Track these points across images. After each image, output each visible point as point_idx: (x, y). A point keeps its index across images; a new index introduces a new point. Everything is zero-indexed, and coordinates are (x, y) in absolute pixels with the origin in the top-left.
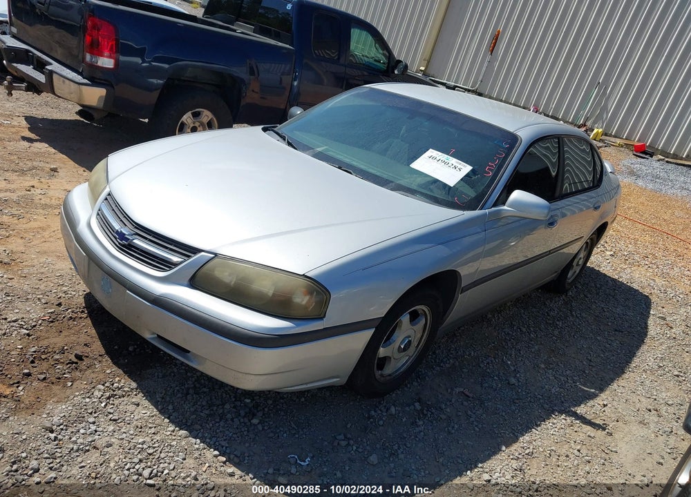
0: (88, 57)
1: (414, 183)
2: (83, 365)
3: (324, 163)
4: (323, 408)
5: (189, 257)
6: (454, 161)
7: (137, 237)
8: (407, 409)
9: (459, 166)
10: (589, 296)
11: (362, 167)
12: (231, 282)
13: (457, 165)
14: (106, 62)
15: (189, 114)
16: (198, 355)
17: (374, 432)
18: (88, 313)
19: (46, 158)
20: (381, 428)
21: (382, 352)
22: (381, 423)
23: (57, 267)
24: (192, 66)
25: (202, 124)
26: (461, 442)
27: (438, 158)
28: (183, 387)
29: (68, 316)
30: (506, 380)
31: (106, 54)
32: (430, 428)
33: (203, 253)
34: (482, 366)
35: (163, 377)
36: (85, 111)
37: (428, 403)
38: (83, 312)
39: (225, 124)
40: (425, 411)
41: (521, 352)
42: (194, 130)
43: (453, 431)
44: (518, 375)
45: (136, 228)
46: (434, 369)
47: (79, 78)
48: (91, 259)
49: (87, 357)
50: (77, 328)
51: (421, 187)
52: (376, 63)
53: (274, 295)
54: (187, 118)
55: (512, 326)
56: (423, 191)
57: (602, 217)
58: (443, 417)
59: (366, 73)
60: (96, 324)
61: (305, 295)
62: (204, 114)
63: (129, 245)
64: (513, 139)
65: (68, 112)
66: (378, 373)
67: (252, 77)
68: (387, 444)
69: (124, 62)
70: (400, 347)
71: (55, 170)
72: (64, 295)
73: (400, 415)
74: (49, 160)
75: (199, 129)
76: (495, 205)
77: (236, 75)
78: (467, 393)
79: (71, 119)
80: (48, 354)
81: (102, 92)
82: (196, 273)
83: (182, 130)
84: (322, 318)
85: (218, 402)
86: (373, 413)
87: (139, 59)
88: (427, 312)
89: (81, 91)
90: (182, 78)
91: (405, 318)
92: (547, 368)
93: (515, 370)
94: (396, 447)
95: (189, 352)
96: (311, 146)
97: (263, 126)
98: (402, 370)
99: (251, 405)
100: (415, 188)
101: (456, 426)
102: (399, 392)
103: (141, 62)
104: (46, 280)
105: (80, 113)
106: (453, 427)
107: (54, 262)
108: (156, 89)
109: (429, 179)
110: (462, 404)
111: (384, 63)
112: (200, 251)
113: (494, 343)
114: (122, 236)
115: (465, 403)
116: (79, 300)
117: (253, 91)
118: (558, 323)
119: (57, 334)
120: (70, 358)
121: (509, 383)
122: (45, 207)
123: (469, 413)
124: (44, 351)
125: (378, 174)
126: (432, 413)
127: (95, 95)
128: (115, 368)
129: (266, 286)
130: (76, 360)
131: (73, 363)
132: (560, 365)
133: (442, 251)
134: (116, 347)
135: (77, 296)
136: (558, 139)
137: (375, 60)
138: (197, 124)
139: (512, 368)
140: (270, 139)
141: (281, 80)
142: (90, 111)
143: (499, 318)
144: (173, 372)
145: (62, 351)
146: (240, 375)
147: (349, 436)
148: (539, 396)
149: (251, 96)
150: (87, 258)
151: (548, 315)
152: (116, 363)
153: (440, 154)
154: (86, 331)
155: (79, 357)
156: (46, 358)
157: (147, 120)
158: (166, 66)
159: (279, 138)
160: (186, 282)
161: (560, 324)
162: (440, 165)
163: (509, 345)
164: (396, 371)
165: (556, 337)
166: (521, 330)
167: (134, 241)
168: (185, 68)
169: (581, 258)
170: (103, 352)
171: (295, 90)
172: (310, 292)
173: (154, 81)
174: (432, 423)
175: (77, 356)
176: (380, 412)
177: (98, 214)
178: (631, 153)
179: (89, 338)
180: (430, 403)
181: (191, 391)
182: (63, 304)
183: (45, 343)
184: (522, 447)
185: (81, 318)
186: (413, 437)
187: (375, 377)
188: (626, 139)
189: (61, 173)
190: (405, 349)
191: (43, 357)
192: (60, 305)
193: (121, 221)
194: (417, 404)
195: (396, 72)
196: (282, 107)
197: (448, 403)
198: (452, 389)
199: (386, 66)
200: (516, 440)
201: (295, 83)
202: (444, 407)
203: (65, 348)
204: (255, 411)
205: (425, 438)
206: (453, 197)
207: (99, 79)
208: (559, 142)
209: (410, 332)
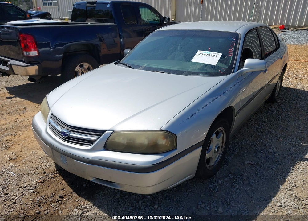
0: (25, 53)
1: (196, 69)
2: (64, 200)
3: (149, 71)
4: (186, 190)
5: (100, 135)
6: (212, 53)
7: (71, 132)
8: (226, 179)
9: (216, 55)
10: (287, 100)
11: (168, 68)
12: (124, 142)
13: (214, 55)
14: (34, 53)
15: (78, 67)
16: (119, 183)
17: (215, 196)
18: (59, 173)
19: (20, 104)
20: (217, 192)
21: (207, 156)
22: (217, 190)
23: (38, 154)
24: (73, 45)
25: (85, 70)
26: (259, 189)
27: (204, 54)
28: (115, 199)
29: (50, 177)
30: (267, 151)
31: (33, 49)
32: (241, 186)
33: (107, 132)
34: (253, 147)
35: (105, 195)
36: (31, 78)
37: (235, 173)
38: (56, 173)
39: (95, 66)
40: (235, 178)
41: (268, 135)
42: (82, 73)
43: (253, 185)
44: (271, 147)
45: (69, 128)
46: (231, 155)
47: (24, 64)
48: (53, 149)
49: (65, 195)
50: (56, 182)
51: (201, 70)
52: (155, 21)
53: (148, 143)
54: (78, 69)
55: (258, 124)
56: (202, 71)
57: (284, 61)
58: (245, 178)
59: (151, 27)
60: (64, 178)
61: (164, 139)
62: (85, 65)
63: (69, 137)
64: (236, 35)
65: (24, 81)
66: (208, 166)
67: (101, 42)
68: (224, 200)
69: (42, 51)
70: (215, 151)
71: (25, 108)
72: (45, 167)
73: (224, 183)
74: (21, 105)
75: (84, 72)
76: (239, 69)
77: (94, 43)
78: (251, 163)
79: (27, 83)
80: (46, 200)
81: (36, 67)
82: (106, 142)
83: (77, 75)
84: (175, 149)
85: (135, 202)
86: (211, 186)
87: (48, 48)
88: (223, 130)
89: (26, 70)
90: (70, 51)
91: (214, 136)
92: (283, 140)
93: (269, 145)
94: (228, 201)
95: (114, 183)
96: (140, 65)
97: (114, 62)
98: (218, 161)
99: (151, 199)
100: (198, 71)
101: (253, 181)
102: (219, 172)
103: (49, 49)
104: (35, 162)
105: (29, 79)
106: (252, 182)
107: (36, 152)
108: (60, 59)
109: (203, 65)
110: (251, 169)
111: (158, 20)
112: (105, 131)
113: (253, 134)
114: (64, 134)
115: (253, 168)
116: (53, 168)
117: (103, 48)
118: (279, 117)
119: (47, 188)
120: (57, 199)
121: (269, 152)
122: (25, 127)
123: (257, 173)
124: (43, 199)
125: (177, 69)
126: (239, 178)
127: (33, 70)
128: (80, 198)
129: (143, 140)
130: (60, 199)
131: (59, 201)
132: (289, 136)
133: (223, 98)
134: (77, 187)
135: (51, 166)
136: (256, 30)
137: (154, 20)
138: (83, 70)
139: (267, 144)
140: (119, 67)
141: (114, 40)
142: (33, 77)
143: (251, 122)
144: (108, 192)
145: (52, 196)
146: (144, 188)
147: (204, 201)
148: (286, 155)
149: (104, 51)
150: (50, 149)
151: (273, 114)
152: (80, 195)
153: (204, 51)
154: (60, 182)
155: (61, 197)
156: (45, 202)
157: (60, 75)
158: (61, 48)
159: (124, 66)
160: (102, 148)
161: (280, 116)
162: (206, 57)
163: (261, 133)
164: (215, 162)
165: (281, 123)
166: (263, 125)
167: (71, 135)
168: (70, 46)
169: (279, 84)
170: (72, 191)
171: (122, 43)
172: (166, 137)
173: (57, 56)
174: (241, 183)
175: (60, 197)
176: (214, 185)
177: (49, 126)
178: (279, 31)
179: (63, 186)
180: (236, 173)
181: (120, 200)
182: (46, 172)
183: (42, 194)
184: (289, 184)
185: (56, 176)
186: (235, 193)
187: (207, 168)
188: (274, 25)
189: (29, 109)
190: (218, 151)
191: (44, 201)
192: (45, 173)
193: (61, 126)
194: (230, 175)
195: (165, 22)
196: (119, 52)
197: (245, 171)
198: (244, 163)
199: (159, 21)
200: (284, 180)
201: (122, 40)
202: (243, 173)
203: (53, 194)
204: (154, 201)
205: (241, 192)
206: (218, 70)
207: (32, 62)
208: (257, 31)
209: (218, 142)
